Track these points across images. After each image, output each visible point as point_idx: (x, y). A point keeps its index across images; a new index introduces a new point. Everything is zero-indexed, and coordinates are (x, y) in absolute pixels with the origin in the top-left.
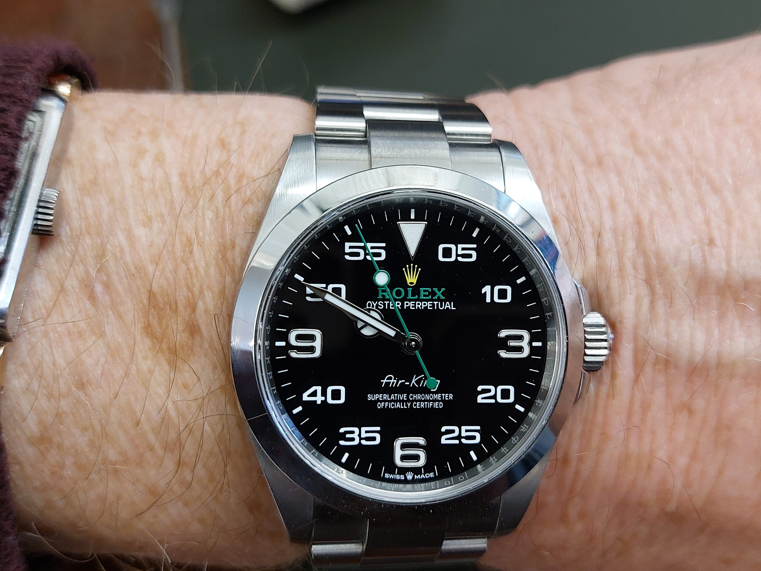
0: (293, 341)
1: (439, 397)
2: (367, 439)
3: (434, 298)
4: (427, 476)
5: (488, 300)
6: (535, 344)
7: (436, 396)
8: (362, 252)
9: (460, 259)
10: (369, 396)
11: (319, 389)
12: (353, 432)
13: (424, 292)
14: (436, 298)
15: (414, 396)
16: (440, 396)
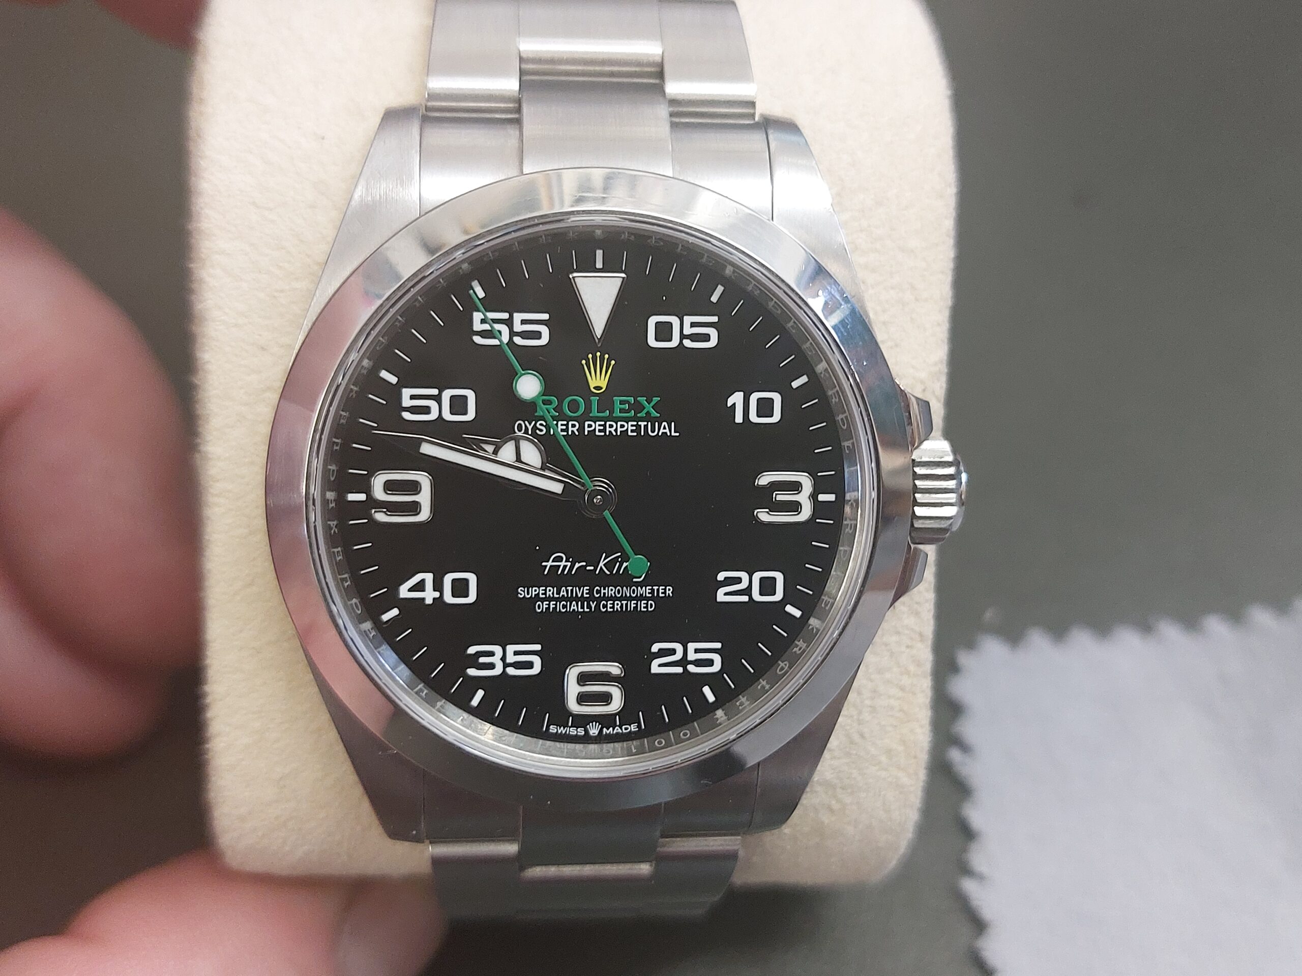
0: (379, 494)
1: (648, 591)
2: (517, 665)
3: (638, 415)
4: (626, 729)
5: (739, 419)
6: (822, 497)
7: (640, 591)
8: (504, 329)
9: (687, 343)
10: (521, 590)
11: (429, 577)
12: (491, 654)
13: (620, 404)
14: (643, 414)
15: (603, 591)
16: (649, 589)
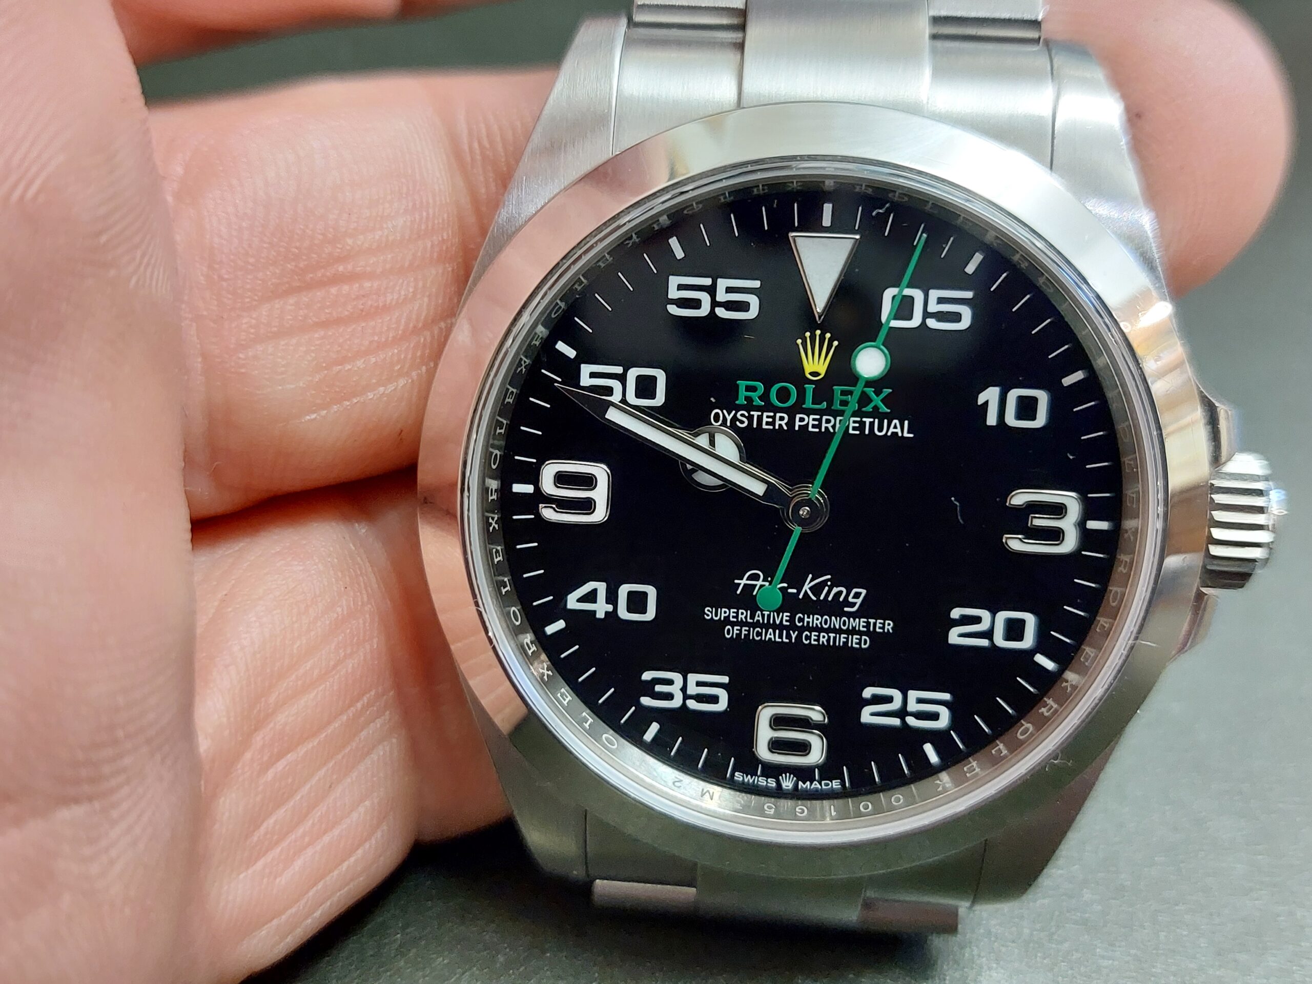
0: (548, 486)
1: (862, 624)
2: (700, 698)
3: (864, 409)
4: (828, 785)
5: (992, 420)
6: (1092, 525)
7: (854, 623)
8: (705, 298)
9: (932, 323)
10: (708, 610)
11: (601, 587)
12: (670, 682)
13: (841, 395)
14: (869, 408)
15: (806, 620)
16: (864, 622)
